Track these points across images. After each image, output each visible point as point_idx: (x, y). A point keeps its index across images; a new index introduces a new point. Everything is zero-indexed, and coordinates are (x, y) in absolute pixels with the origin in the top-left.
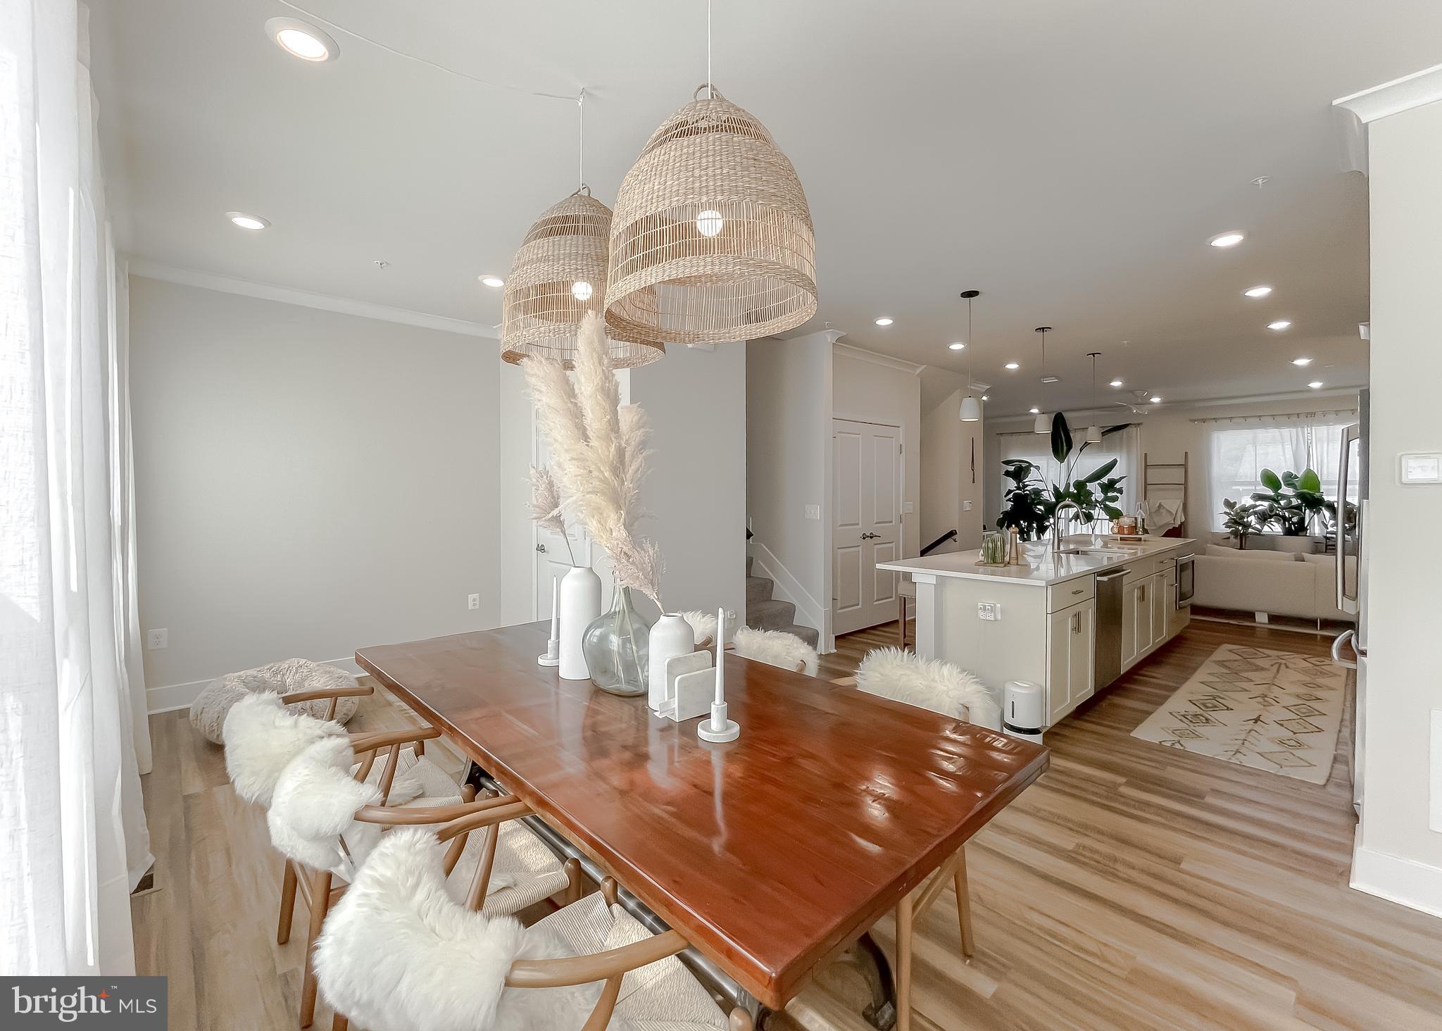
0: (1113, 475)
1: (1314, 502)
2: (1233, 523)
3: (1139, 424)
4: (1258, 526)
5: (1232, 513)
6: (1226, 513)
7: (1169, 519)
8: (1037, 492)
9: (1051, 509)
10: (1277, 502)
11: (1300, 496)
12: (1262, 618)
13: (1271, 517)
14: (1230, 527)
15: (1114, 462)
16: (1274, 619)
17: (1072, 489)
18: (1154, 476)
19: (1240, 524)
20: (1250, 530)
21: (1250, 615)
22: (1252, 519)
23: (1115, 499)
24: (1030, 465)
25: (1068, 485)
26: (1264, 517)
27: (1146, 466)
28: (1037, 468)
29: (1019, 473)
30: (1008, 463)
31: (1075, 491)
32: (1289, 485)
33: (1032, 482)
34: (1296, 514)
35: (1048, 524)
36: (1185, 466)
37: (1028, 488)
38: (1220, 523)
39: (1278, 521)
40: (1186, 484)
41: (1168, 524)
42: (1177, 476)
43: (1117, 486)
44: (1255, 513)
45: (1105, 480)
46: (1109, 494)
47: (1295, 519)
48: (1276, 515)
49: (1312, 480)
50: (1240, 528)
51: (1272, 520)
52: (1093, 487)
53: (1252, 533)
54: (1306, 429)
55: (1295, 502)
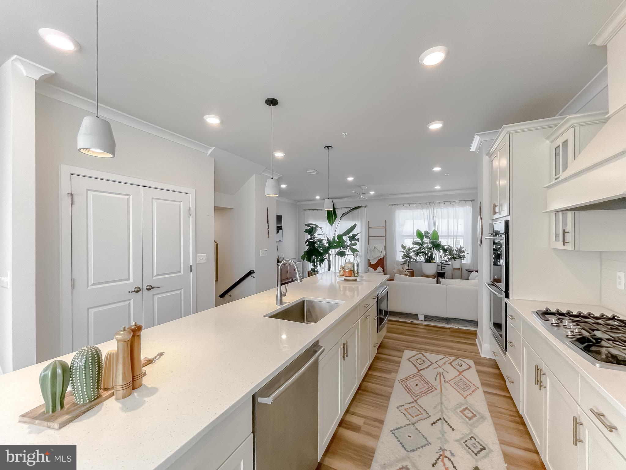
0: (354, 232)
1: (437, 246)
2: (405, 256)
3: (366, 206)
4: (415, 258)
5: (405, 251)
6: (402, 251)
7: (379, 255)
8: (320, 241)
9: (327, 250)
10: (422, 245)
11: (432, 243)
12: (421, 318)
13: (420, 253)
14: (403, 258)
15: (355, 225)
16: (427, 318)
17: (336, 239)
18: (373, 232)
19: (408, 257)
20: (412, 260)
21: (416, 316)
22: (412, 254)
23: (355, 244)
24: (317, 226)
25: (334, 237)
26: (417, 253)
27: (369, 227)
28: (321, 228)
29: (311, 231)
30: (307, 225)
31: (338, 240)
32: (427, 237)
33: (318, 235)
34: (430, 252)
35: (325, 258)
36: (385, 227)
37: (316, 239)
38: (399, 257)
39: (423, 255)
40: (385, 237)
41: (378, 257)
42: (381, 232)
43: (356, 238)
44: (414, 251)
45: (351, 235)
46: (353, 242)
47: (429, 255)
48: (423, 252)
49: (435, 235)
50: (408, 259)
51: (421, 254)
52: (346, 238)
53: (413, 261)
54: (433, 210)
55: (430, 246)
